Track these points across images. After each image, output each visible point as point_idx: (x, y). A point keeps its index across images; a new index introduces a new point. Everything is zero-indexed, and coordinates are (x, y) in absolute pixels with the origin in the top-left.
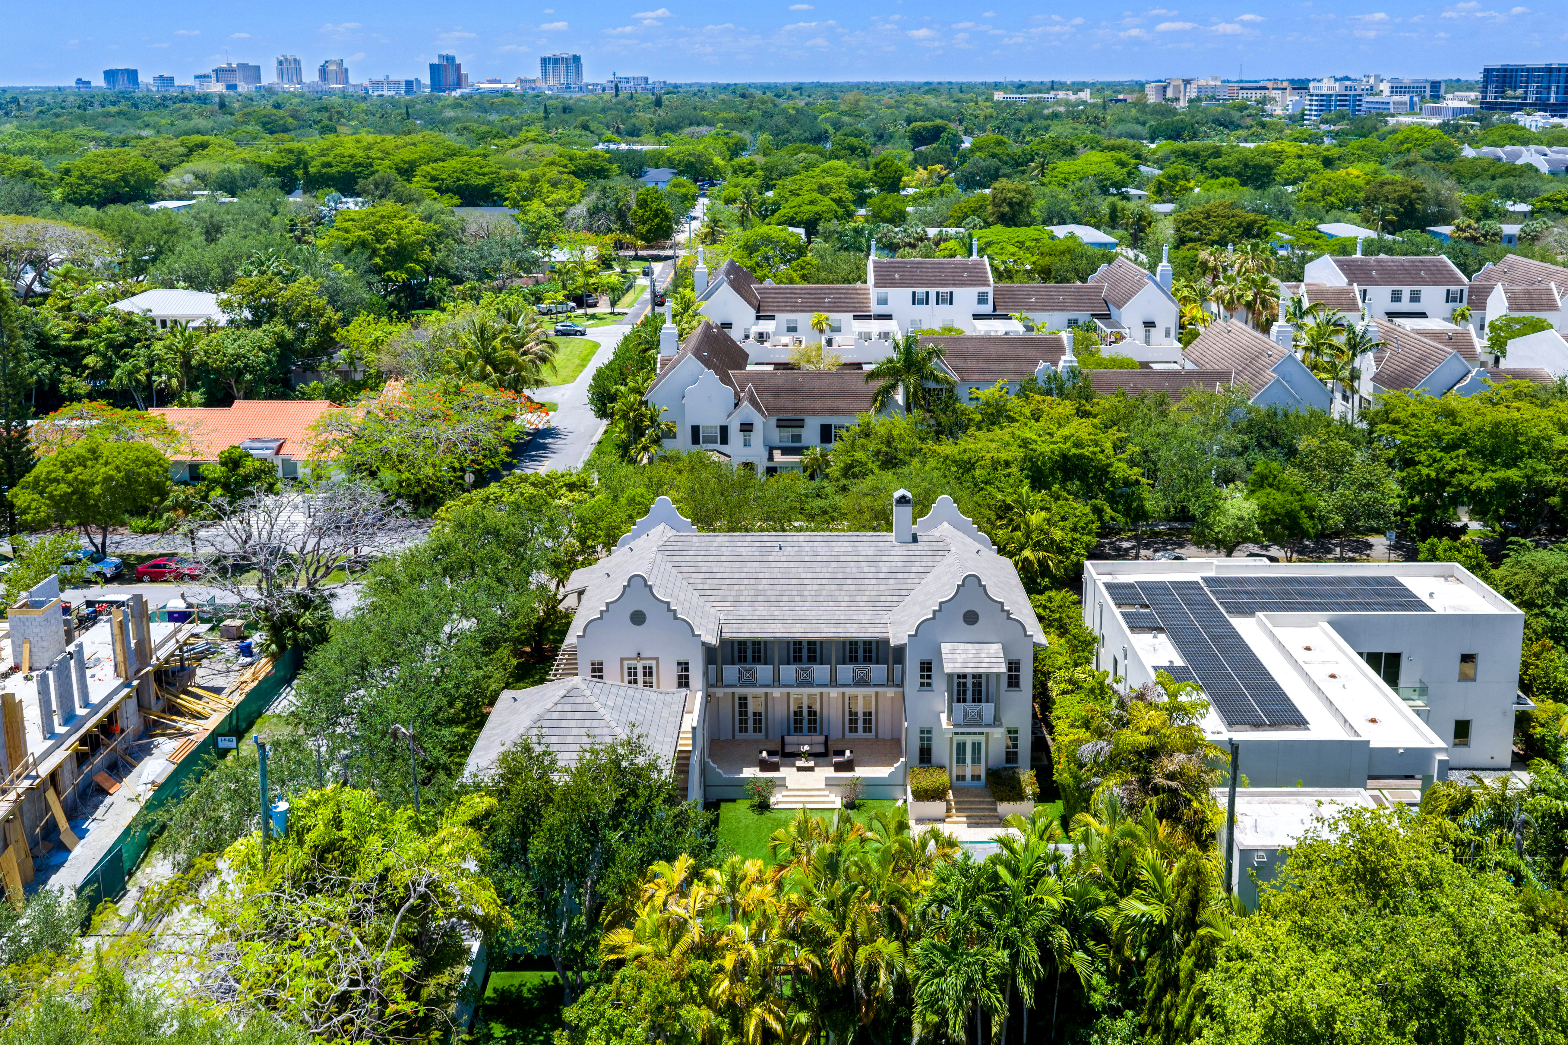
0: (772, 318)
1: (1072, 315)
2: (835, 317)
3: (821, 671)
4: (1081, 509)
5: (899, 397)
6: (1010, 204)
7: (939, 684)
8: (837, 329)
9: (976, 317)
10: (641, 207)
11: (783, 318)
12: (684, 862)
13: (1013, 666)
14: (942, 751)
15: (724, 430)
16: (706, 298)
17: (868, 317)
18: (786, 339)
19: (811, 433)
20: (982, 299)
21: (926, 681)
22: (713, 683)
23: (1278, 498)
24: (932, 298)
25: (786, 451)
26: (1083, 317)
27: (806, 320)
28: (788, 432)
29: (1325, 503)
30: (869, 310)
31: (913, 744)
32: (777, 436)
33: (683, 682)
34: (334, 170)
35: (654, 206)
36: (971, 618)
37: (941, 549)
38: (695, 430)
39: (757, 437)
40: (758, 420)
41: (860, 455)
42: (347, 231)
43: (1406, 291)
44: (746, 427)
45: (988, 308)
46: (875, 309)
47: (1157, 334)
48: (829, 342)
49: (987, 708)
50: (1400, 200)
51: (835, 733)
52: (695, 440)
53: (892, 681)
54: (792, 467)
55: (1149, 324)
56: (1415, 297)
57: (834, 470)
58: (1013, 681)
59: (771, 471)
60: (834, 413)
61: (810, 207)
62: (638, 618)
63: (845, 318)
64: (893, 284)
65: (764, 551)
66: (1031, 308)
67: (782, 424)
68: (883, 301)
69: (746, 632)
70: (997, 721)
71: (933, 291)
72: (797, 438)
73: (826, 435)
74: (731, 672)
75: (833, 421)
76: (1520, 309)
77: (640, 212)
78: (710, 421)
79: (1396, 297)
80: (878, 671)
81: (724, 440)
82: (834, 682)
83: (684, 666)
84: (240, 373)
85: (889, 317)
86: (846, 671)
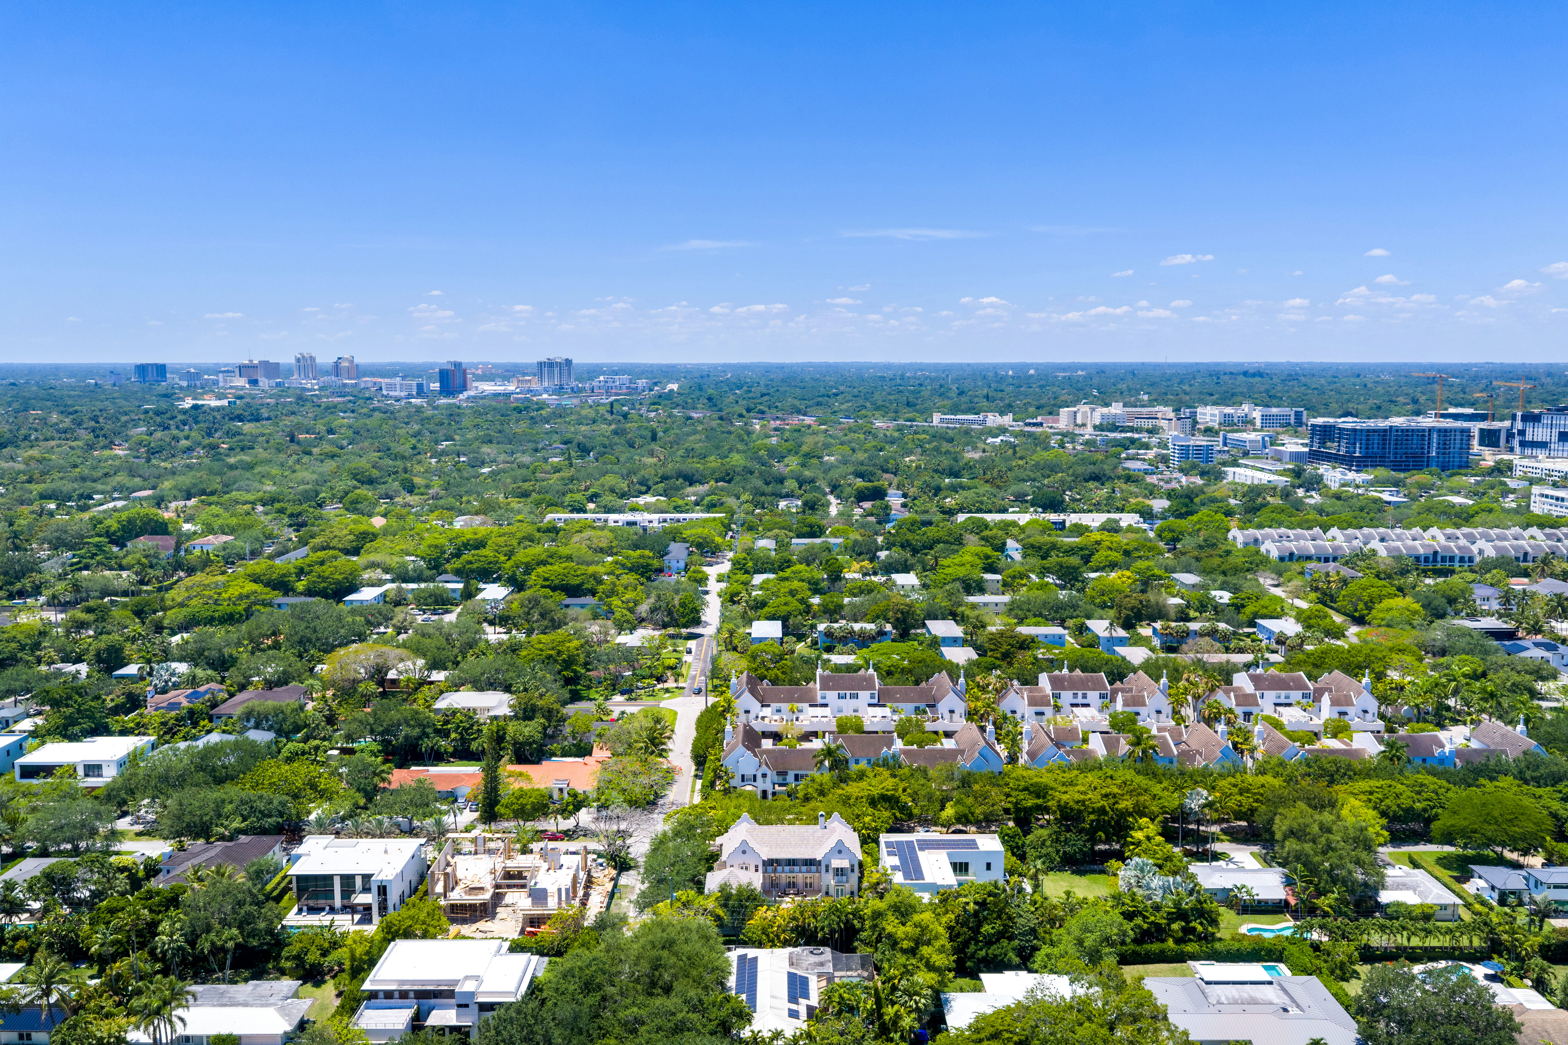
0: (769, 706)
1: (917, 704)
2: (800, 705)
3: (796, 868)
4: (887, 814)
5: (827, 763)
6: (902, 613)
7: (831, 871)
8: (801, 711)
9: (870, 705)
10: (681, 606)
11: (775, 706)
12: (765, 907)
13: (852, 866)
14: (832, 891)
15: (755, 776)
16: (737, 698)
17: (816, 706)
18: (776, 717)
19: (790, 778)
20: (872, 697)
21: (827, 871)
22: (765, 871)
23: (961, 808)
24: (848, 696)
25: (780, 785)
26: (922, 706)
27: (785, 707)
28: (781, 778)
29: (978, 811)
30: (816, 700)
31: (824, 890)
32: (776, 779)
33: (757, 870)
34: (475, 566)
35: (691, 606)
36: (840, 852)
37: (833, 831)
38: (743, 776)
39: (768, 779)
40: (769, 773)
41: (810, 790)
42: (542, 650)
43: (1080, 693)
44: (764, 775)
45: (875, 701)
46: (820, 701)
47: (956, 716)
48: (797, 719)
49: (844, 878)
50: (1132, 609)
51: (801, 888)
52: (743, 780)
53: (817, 871)
54: (781, 792)
55: (952, 712)
56: (1085, 696)
57: (800, 795)
58: (853, 871)
59: (774, 794)
60: (800, 769)
61: (784, 608)
62: (744, 852)
63: (805, 706)
64: (829, 689)
65: (779, 831)
66: (897, 701)
67: (779, 774)
68: (824, 698)
69: (774, 857)
70: (847, 882)
71: (848, 693)
72: (785, 779)
73: (797, 778)
74: (770, 868)
75: (800, 772)
76: (1128, 705)
77: (681, 610)
78: (749, 772)
79: (1075, 696)
80: (814, 868)
81: (755, 780)
82: (800, 872)
83: (757, 866)
84: (530, 744)
85: (826, 705)
86: (804, 868)
